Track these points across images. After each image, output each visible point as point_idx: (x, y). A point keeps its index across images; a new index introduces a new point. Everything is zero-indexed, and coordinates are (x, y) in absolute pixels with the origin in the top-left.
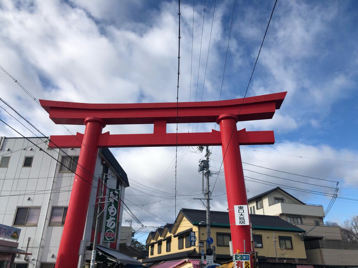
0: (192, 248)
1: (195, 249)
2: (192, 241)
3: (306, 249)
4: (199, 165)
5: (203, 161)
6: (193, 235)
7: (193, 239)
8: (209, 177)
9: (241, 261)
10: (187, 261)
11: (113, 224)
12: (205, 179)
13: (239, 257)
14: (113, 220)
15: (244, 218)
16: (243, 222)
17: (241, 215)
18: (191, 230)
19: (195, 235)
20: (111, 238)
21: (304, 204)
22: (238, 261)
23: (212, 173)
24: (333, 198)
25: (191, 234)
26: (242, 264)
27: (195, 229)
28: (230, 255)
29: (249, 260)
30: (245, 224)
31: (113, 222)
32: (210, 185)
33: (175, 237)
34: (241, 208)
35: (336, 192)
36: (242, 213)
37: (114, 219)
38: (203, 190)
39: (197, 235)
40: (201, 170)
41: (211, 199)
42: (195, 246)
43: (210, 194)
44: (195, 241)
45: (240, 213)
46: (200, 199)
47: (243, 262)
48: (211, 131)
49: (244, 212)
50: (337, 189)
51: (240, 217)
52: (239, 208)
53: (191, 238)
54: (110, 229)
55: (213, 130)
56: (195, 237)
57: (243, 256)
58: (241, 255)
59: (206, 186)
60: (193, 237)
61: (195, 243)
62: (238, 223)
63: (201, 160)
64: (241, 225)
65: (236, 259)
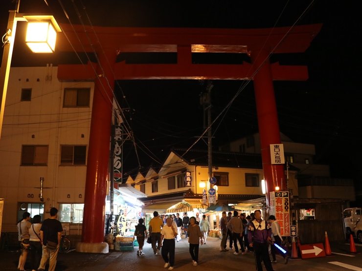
0: (187, 189)
2: (188, 182)
6: (189, 175)
7: (188, 179)
11: (119, 163)
14: (118, 160)
15: (279, 157)
16: (278, 161)
17: (277, 154)
19: (191, 175)
20: (118, 178)
22: (277, 198)
25: (187, 174)
26: (281, 201)
29: (288, 196)
30: (280, 162)
31: (119, 161)
33: (164, 177)
34: (277, 147)
37: (120, 159)
44: (191, 181)
45: (276, 152)
47: (282, 199)
49: (279, 151)
51: (276, 156)
52: (275, 147)
53: (186, 178)
54: (116, 169)
56: (191, 177)
60: (189, 177)
61: (191, 184)
62: (273, 162)
64: (276, 163)
65: (276, 196)
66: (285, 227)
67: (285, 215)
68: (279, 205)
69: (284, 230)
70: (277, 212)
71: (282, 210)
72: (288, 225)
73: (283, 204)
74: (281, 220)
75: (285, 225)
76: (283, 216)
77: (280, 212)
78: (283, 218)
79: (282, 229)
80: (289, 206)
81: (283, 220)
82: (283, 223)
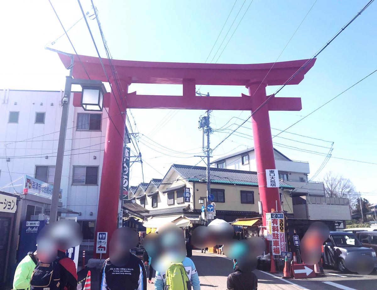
0: (186, 204)
1: (189, 205)
2: (187, 197)
3: (294, 204)
4: (199, 122)
5: (205, 118)
6: (188, 191)
7: (187, 195)
8: (210, 135)
9: (276, 219)
10: (182, 217)
11: (126, 182)
12: (206, 137)
13: (274, 216)
15: (274, 181)
16: (274, 185)
17: (272, 178)
18: (185, 186)
19: (189, 191)
20: (125, 195)
21: (290, 160)
22: (273, 219)
23: (214, 130)
24: (327, 158)
25: (186, 190)
26: (277, 222)
27: (189, 185)
28: (259, 213)
29: (283, 218)
30: (275, 186)
31: (126, 180)
32: (210, 142)
33: (164, 193)
34: (272, 172)
35: (331, 151)
36: (273, 177)
37: (127, 177)
38: (203, 148)
39: (192, 192)
40: (201, 127)
41: (211, 157)
42: (190, 202)
43: (210, 152)
44: (189, 197)
45: (271, 177)
46: (201, 156)
47: (278, 220)
48: (241, 96)
49: (274, 176)
50: (332, 149)
51: (271, 180)
52: (270, 172)
53: (186, 194)
54: (123, 187)
55: (242, 94)
56: (190, 193)
57: (278, 214)
58: (276, 214)
59: (206, 144)
60: (188, 193)
61: (189, 199)
62: (269, 185)
63: (202, 117)
64: (272, 187)
65: (272, 217)
66: (281, 246)
67: (281, 235)
68: (275, 225)
69: (280, 249)
70: (273, 232)
71: (278, 231)
72: (284, 244)
73: (279, 225)
74: (277, 240)
75: (281, 244)
76: (279, 236)
77: (276, 232)
78: (279, 238)
79: (279, 248)
80: (284, 227)
81: (279, 240)
82: (279, 242)
